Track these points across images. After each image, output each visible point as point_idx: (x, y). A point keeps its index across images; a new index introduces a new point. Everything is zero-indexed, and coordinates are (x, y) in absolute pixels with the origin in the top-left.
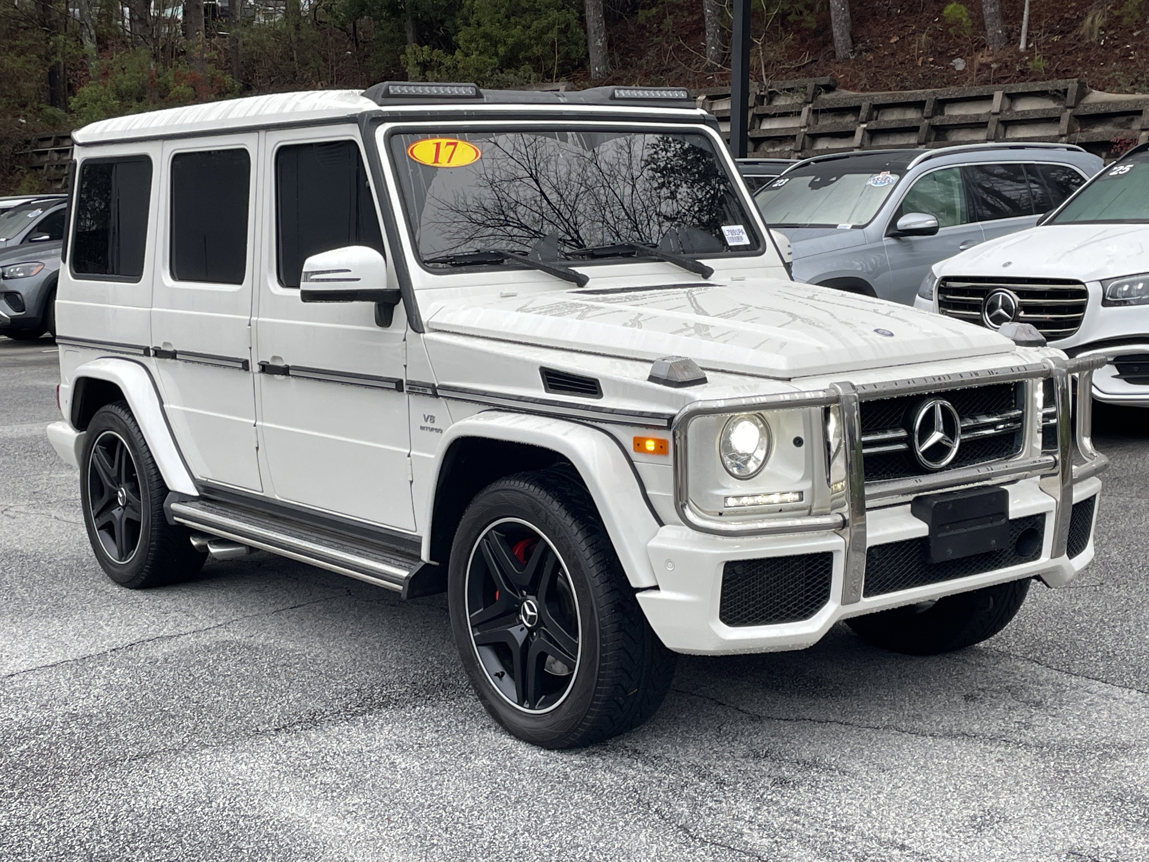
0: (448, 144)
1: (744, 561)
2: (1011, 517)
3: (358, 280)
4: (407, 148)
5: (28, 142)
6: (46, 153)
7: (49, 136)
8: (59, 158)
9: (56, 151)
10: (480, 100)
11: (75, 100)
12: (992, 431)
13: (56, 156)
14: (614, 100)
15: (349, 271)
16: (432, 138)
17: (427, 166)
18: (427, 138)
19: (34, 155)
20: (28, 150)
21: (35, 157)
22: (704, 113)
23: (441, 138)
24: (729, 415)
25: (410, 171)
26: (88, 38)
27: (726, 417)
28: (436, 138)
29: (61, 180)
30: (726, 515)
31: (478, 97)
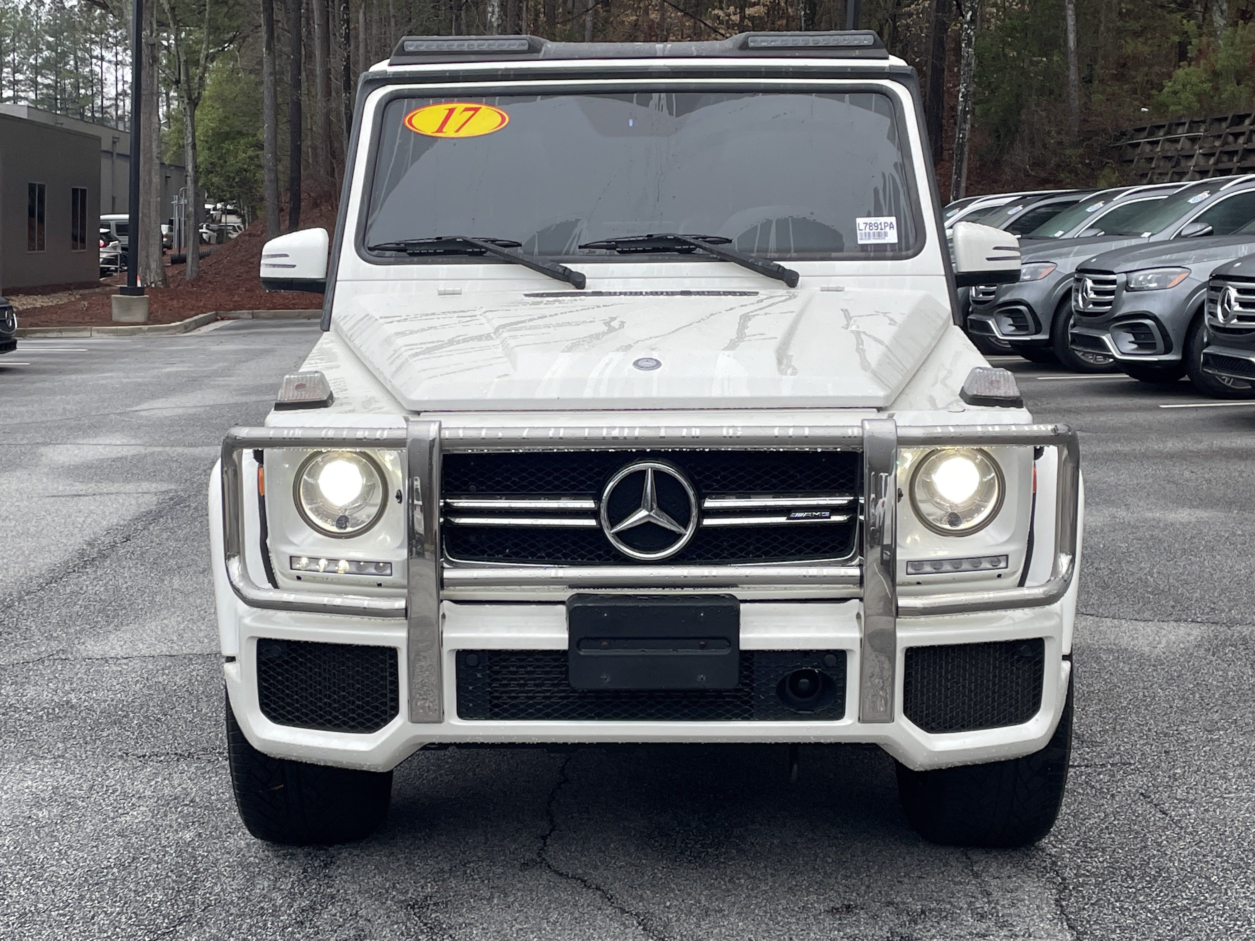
0: (467, 109)
1: (283, 641)
2: (743, 647)
3: (294, 266)
4: (406, 115)
5: (1123, 134)
6: (1139, 144)
7: (1143, 126)
8: (1151, 151)
9: (1149, 142)
10: (535, 55)
11: (1170, 84)
12: (782, 520)
13: (1148, 148)
14: (745, 50)
15: (286, 256)
16: (446, 103)
17: (427, 136)
18: (440, 103)
19: (1129, 147)
20: (1123, 142)
21: (1130, 150)
22: (901, 63)
23: (459, 102)
24: (311, 451)
25: (398, 141)
26: (1218, 13)
27: (307, 452)
28: (452, 102)
29: (1147, 175)
30: (307, 581)
31: (532, 51)
